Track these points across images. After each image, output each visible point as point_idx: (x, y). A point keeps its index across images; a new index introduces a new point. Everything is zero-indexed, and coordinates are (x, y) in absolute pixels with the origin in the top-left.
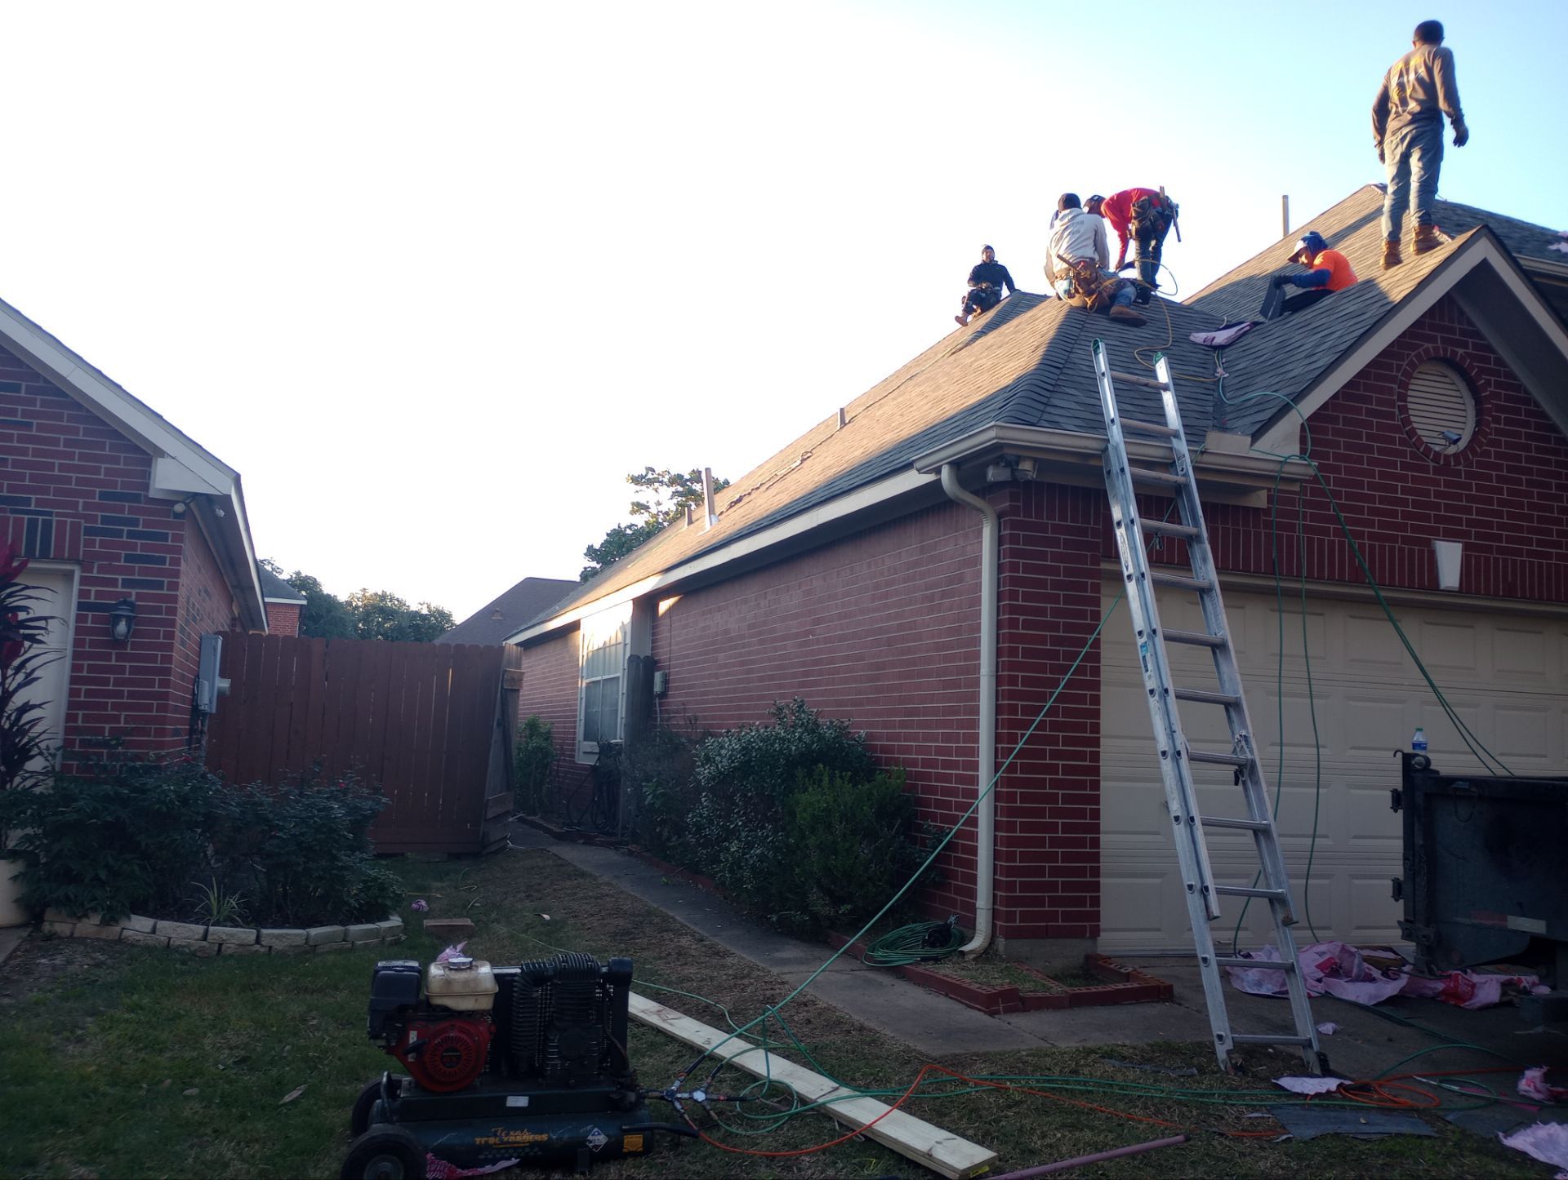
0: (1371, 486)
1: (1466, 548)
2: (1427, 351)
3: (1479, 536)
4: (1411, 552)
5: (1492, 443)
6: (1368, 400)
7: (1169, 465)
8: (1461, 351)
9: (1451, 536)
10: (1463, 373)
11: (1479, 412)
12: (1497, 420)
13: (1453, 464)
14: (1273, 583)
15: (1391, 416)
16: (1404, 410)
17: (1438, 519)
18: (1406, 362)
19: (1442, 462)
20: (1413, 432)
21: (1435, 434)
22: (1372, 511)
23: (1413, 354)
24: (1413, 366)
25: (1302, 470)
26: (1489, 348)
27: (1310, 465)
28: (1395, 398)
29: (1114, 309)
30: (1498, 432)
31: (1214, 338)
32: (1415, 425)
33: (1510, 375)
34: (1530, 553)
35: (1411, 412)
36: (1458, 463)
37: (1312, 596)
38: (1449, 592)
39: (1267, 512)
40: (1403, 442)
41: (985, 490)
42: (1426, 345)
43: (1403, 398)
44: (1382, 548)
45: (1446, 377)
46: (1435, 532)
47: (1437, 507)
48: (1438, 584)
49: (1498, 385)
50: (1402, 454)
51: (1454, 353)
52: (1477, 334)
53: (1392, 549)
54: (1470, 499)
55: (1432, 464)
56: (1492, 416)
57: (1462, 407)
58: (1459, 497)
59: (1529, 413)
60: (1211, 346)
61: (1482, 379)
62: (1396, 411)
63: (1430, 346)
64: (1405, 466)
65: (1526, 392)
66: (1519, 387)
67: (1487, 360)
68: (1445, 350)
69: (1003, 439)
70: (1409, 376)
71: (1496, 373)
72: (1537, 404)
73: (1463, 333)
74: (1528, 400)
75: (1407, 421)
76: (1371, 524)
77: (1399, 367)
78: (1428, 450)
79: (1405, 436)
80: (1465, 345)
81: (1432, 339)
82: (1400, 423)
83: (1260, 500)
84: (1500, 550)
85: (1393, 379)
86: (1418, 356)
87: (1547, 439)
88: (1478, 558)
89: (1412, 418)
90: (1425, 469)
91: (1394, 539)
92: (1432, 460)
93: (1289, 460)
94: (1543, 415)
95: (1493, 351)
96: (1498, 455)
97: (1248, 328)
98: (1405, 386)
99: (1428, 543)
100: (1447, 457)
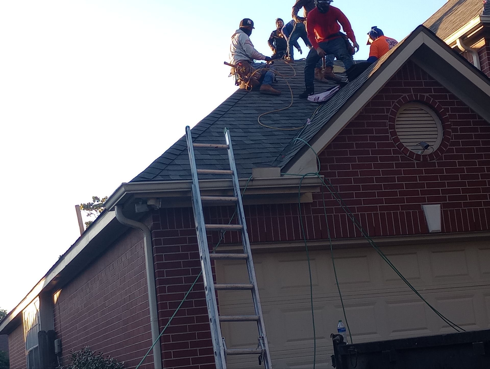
0: (378, 180)
1: (443, 206)
2: (404, 98)
3: (451, 198)
4: (408, 214)
5: (453, 144)
6: (371, 132)
7: (229, 191)
8: (426, 95)
9: (432, 201)
10: (431, 107)
11: (444, 127)
12: (455, 130)
13: (429, 159)
14: (303, 245)
15: (387, 138)
16: (394, 133)
17: (423, 192)
18: (392, 106)
19: (421, 160)
20: (401, 145)
21: (415, 144)
22: (380, 194)
23: (396, 101)
24: (397, 108)
25: (315, 181)
27: (318, 177)
28: (388, 127)
29: (262, 87)
30: (457, 137)
32: (402, 141)
33: (460, 103)
34: (486, 204)
35: (398, 134)
36: (432, 159)
37: (336, 248)
38: (435, 233)
39: (314, 204)
40: (395, 152)
42: (404, 95)
43: (392, 127)
44: (389, 214)
45: (423, 110)
46: (423, 200)
47: (422, 186)
48: (428, 230)
49: (453, 110)
50: (397, 159)
51: (422, 97)
52: (437, 84)
53: (395, 214)
54: (443, 178)
55: (415, 162)
56: (452, 129)
57: (434, 126)
58: (436, 178)
59: (475, 123)
61: (442, 108)
62: (389, 135)
63: (406, 95)
64: (398, 165)
65: (472, 111)
66: (467, 109)
67: (445, 97)
68: (416, 96)
69: (129, 191)
70: (394, 114)
71: (453, 104)
72: (480, 118)
73: (427, 84)
74: (474, 116)
75: (397, 140)
76: (381, 201)
77: (388, 110)
78: (412, 154)
79: (397, 148)
80: (429, 91)
81: (408, 91)
82: (392, 141)
83: (308, 198)
84: (466, 205)
85: (385, 117)
86: (399, 102)
88: (452, 212)
89: (399, 137)
90: (412, 165)
91: (397, 208)
92: (415, 159)
93: (305, 177)
95: (448, 92)
96: (458, 150)
97: (338, 89)
98: (393, 120)
99: (419, 207)
100: (424, 156)
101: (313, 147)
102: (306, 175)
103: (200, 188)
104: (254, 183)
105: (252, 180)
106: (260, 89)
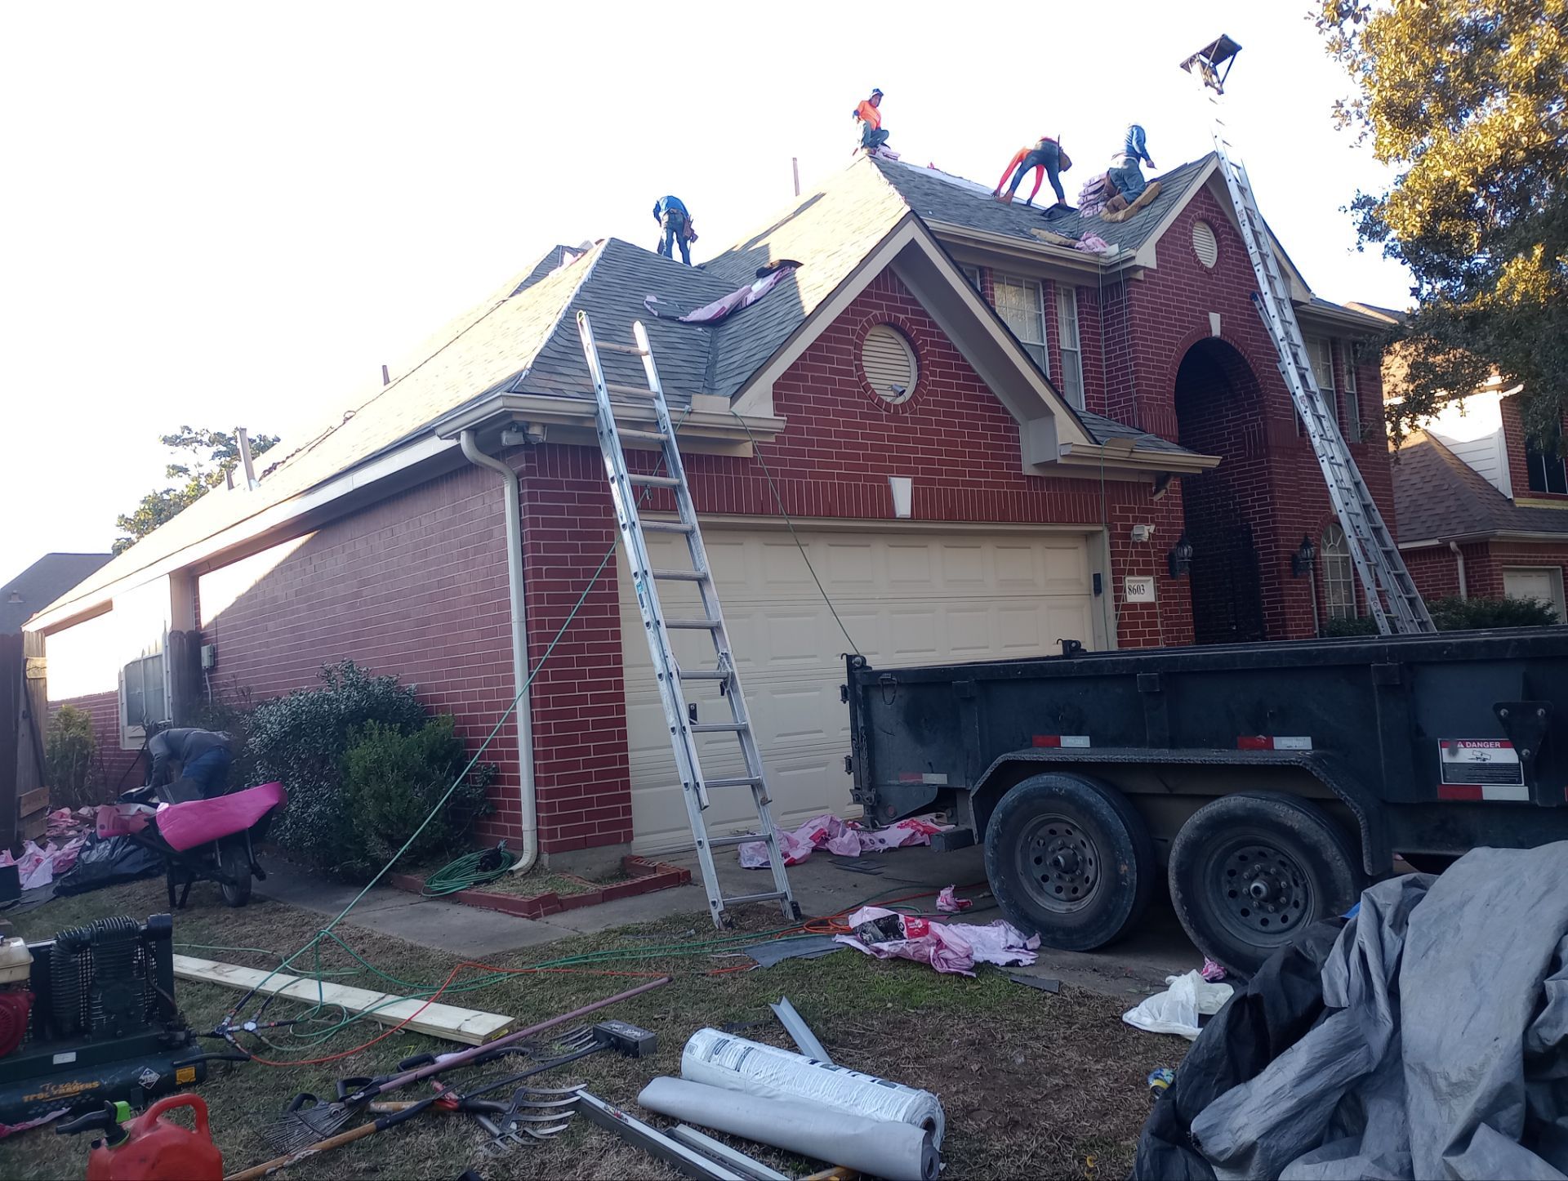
0: (837, 434)
1: (915, 482)
2: (875, 316)
3: (924, 471)
4: (872, 488)
5: (930, 393)
6: (830, 361)
7: (656, 424)
8: (902, 316)
9: (902, 472)
10: (906, 335)
11: (919, 368)
12: (933, 374)
13: (901, 412)
15: (850, 373)
16: (860, 368)
17: (892, 459)
18: (859, 327)
19: (892, 411)
20: (867, 387)
21: (886, 387)
22: (839, 456)
23: (864, 320)
24: (865, 331)
25: (774, 424)
26: (924, 313)
28: (852, 358)
30: (935, 383)
32: (869, 380)
33: (941, 335)
34: (964, 483)
35: (865, 369)
36: (905, 411)
38: (903, 520)
39: (753, 460)
40: (860, 395)
41: (501, 454)
42: (875, 312)
43: (859, 358)
44: (849, 486)
45: (896, 339)
46: (890, 470)
47: (890, 449)
48: (895, 514)
49: (933, 344)
50: (861, 405)
51: (897, 318)
52: (914, 302)
53: (857, 487)
54: (916, 440)
55: (884, 413)
56: (930, 371)
57: (907, 363)
58: (907, 440)
59: (958, 367)
61: (920, 339)
62: (854, 368)
63: (877, 312)
64: (863, 416)
65: (955, 349)
66: (950, 346)
67: (923, 324)
68: (890, 316)
69: (510, 408)
70: (861, 338)
71: (932, 334)
72: (964, 360)
73: (903, 301)
74: (958, 357)
75: (862, 378)
76: (839, 466)
77: (854, 332)
78: (881, 401)
79: (862, 390)
80: (905, 311)
81: (879, 307)
82: (857, 379)
83: (746, 451)
84: (941, 482)
85: (850, 342)
86: (869, 322)
87: (973, 388)
88: (924, 491)
89: (867, 375)
90: (879, 418)
91: (859, 478)
92: (884, 410)
94: (969, 368)
95: (927, 316)
96: (936, 403)
98: (859, 347)
99: (885, 480)
100: (896, 406)
101: (770, 369)
102: (758, 414)
104: (693, 418)
105: (690, 413)
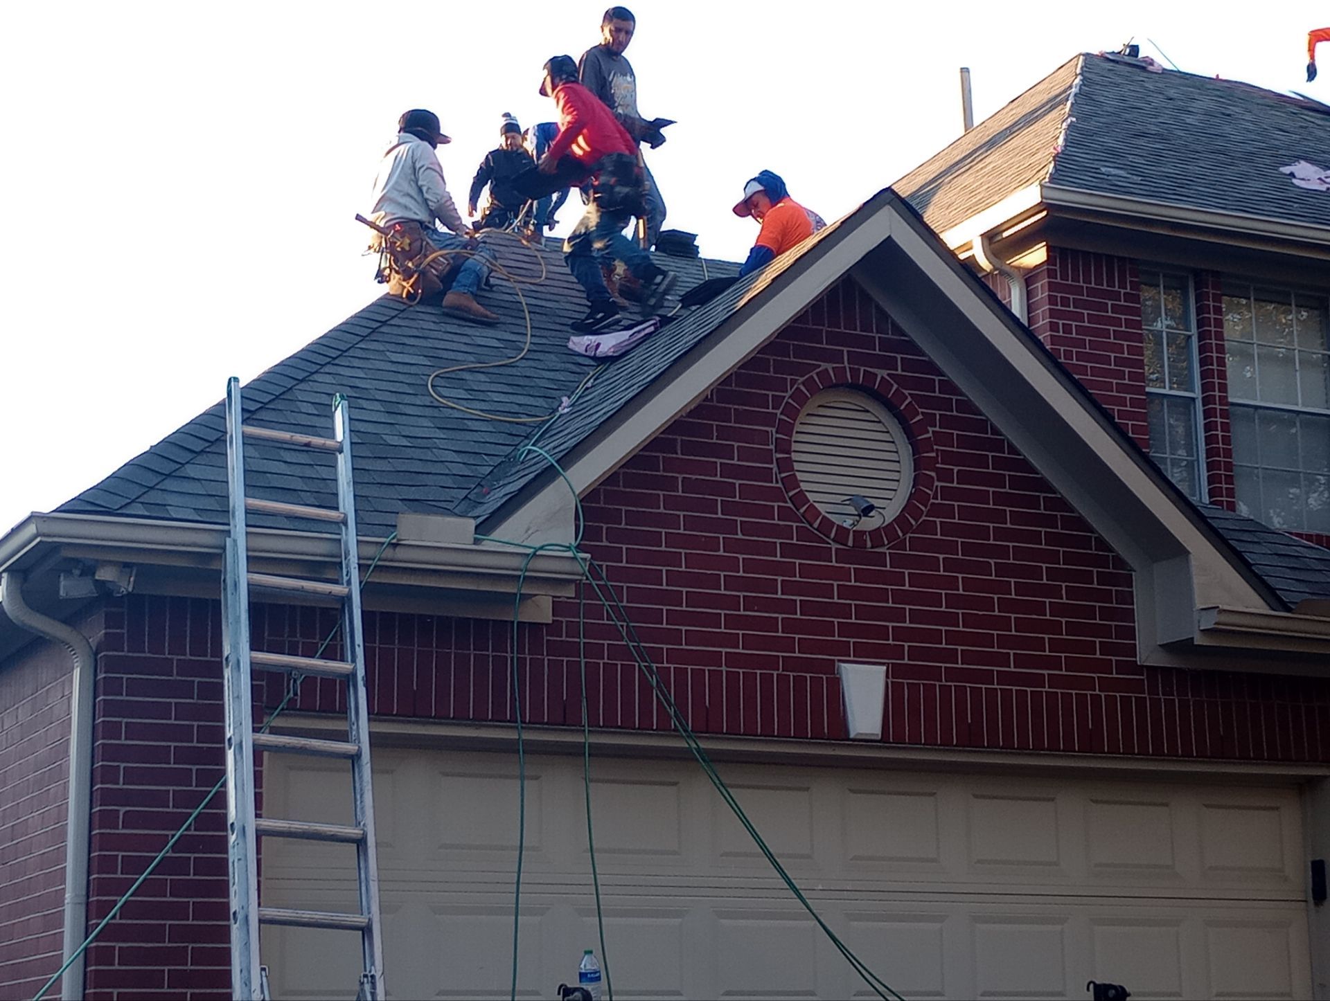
0: (731, 583)
1: (894, 672)
2: (823, 375)
3: (914, 654)
4: (800, 681)
5: (936, 510)
6: (727, 452)
7: (329, 567)
8: (882, 373)
9: (866, 654)
10: (891, 406)
11: (918, 464)
12: (945, 475)
13: (869, 544)
14: (512, 735)
15: (766, 475)
16: (786, 465)
17: (845, 630)
18: (790, 393)
19: (850, 543)
20: (801, 498)
21: (839, 499)
22: (732, 622)
23: (801, 379)
24: (800, 398)
25: (567, 566)
26: (932, 368)
27: (574, 558)
28: (772, 447)
29: (450, 299)
30: (947, 493)
31: (598, 345)
32: (804, 486)
33: (966, 406)
34: (1005, 678)
35: (796, 466)
36: (877, 542)
37: (599, 752)
38: (864, 742)
39: (554, 628)
40: (785, 514)
42: (824, 365)
43: (784, 447)
44: (749, 678)
45: (868, 411)
46: (842, 650)
47: (844, 611)
48: (847, 731)
49: (947, 422)
50: (786, 532)
51: (870, 377)
52: (911, 347)
53: (767, 679)
54: (900, 597)
55: (834, 546)
56: (937, 470)
57: (894, 457)
58: (881, 595)
59: (998, 463)
60: (594, 358)
61: (918, 414)
62: (774, 466)
63: (829, 366)
64: (787, 550)
65: (995, 431)
66: (983, 425)
67: (930, 386)
68: (855, 373)
69: (49, 536)
70: (792, 413)
71: (946, 405)
72: (1012, 449)
73: (886, 345)
74: (998, 444)
75: (792, 482)
76: (732, 641)
77: (777, 401)
78: (827, 524)
79: (790, 505)
80: (889, 364)
81: (835, 357)
82: (780, 485)
84: (952, 674)
86: (809, 383)
87: (1033, 502)
88: (912, 688)
89: (799, 476)
90: (824, 554)
91: (772, 663)
92: (834, 540)
93: (539, 553)
94: (1025, 465)
95: (939, 373)
96: (947, 529)
97: (652, 329)
98: (786, 428)
99: (830, 668)
100: (859, 535)
101: (568, 474)
102: (542, 548)
103: (248, 550)
104: (400, 553)
105: (395, 545)
106: (444, 303)
